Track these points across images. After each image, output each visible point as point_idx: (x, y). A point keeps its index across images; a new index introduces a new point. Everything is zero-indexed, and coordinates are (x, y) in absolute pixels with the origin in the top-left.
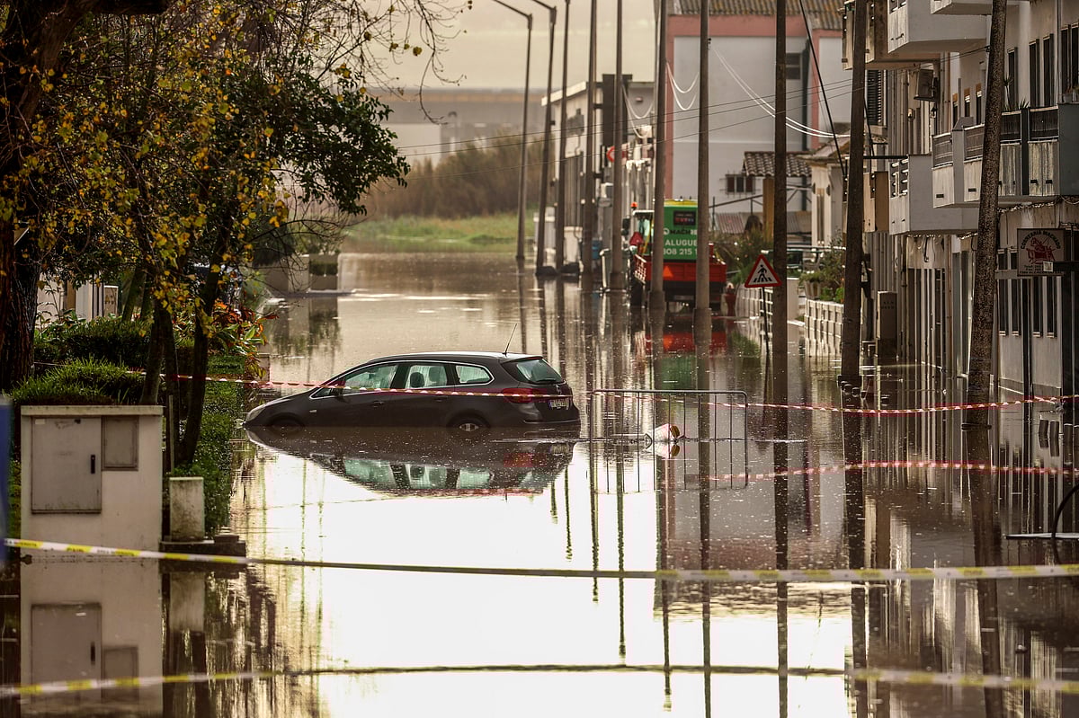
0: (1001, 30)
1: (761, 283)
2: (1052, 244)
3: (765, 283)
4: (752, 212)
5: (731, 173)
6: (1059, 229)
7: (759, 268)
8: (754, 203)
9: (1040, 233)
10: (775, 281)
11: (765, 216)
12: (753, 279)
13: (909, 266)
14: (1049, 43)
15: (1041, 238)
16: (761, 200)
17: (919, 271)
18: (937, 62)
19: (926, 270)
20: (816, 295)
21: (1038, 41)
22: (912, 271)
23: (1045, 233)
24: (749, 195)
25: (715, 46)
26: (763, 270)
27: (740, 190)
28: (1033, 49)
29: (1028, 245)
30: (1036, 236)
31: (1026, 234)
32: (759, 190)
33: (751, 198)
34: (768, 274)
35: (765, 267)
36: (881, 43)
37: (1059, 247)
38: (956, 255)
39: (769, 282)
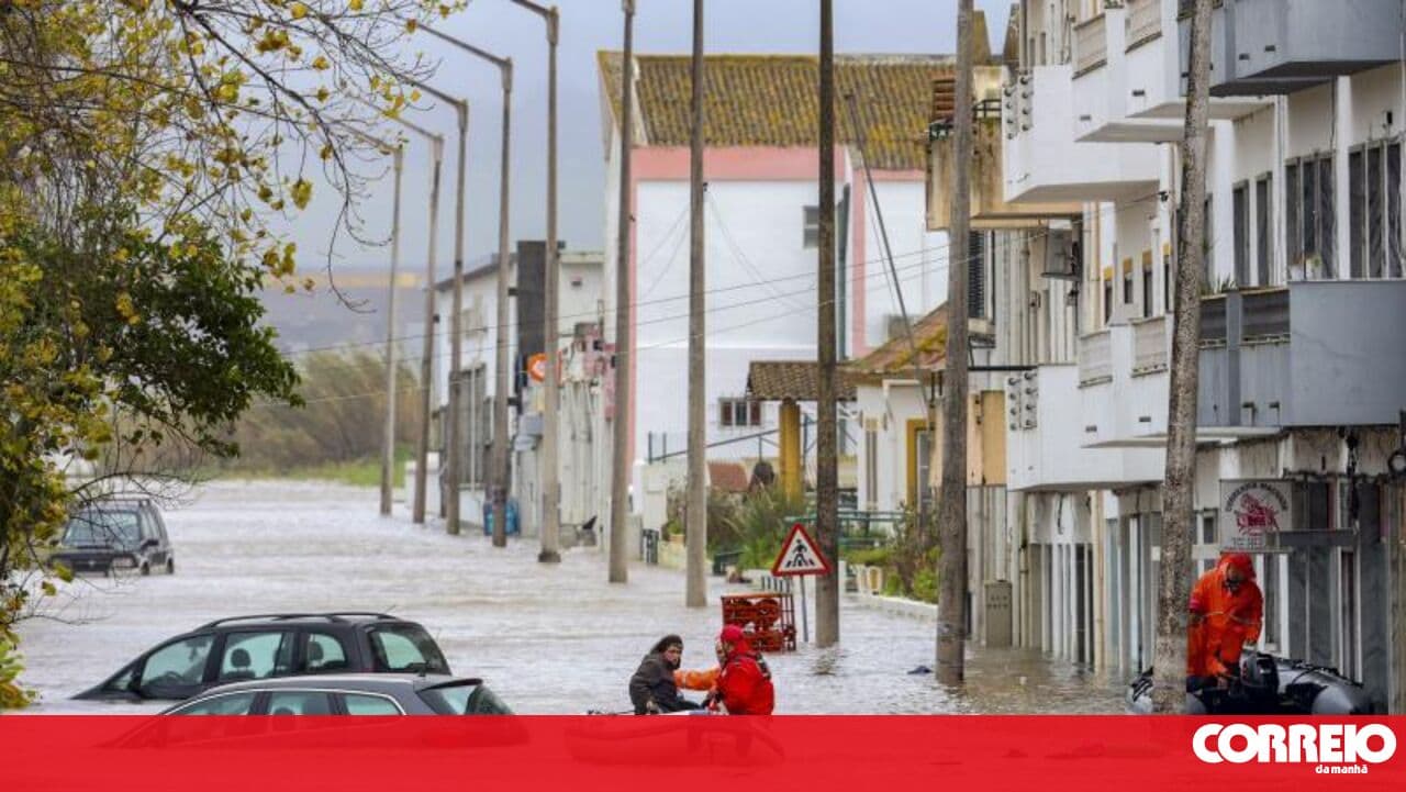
0: (1199, 166)
1: (797, 568)
2: (1274, 504)
3: (804, 567)
4: (761, 458)
5: (727, 395)
6: (1283, 480)
7: (794, 544)
8: (764, 443)
9: (1255, 486)
10: (819, 565)
11: (783, 463)
12: (785, 562)
13: (1032, 540)
14: (1264, 184)
15: (1257, 494)
16: (776, 438)
17: (1050, 548)
18: (1077, 218)
19: (1060, 546)
20: (874, 586)
21: (1246, 183)
22: (1037, 546)
23: (1263, 486)
24: (756, 430)
25: (715, 195)
26: (800, 548)
27: (741, 421)
28: (1240, 193)
29: (1237, 506)
30: (1251, 492)
31: (1232, 488)
32: (772, 422)
33: (759, 435)
34: (809, 554)
35: (805, 543)
36: (989, 189)
37: (1284, 508)
38: (1111, 521)
39: (810, 567)
